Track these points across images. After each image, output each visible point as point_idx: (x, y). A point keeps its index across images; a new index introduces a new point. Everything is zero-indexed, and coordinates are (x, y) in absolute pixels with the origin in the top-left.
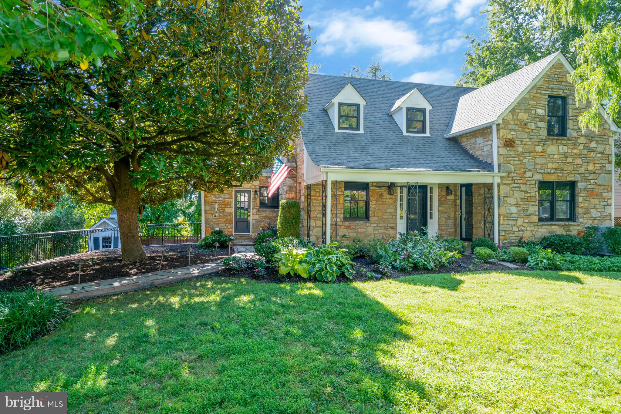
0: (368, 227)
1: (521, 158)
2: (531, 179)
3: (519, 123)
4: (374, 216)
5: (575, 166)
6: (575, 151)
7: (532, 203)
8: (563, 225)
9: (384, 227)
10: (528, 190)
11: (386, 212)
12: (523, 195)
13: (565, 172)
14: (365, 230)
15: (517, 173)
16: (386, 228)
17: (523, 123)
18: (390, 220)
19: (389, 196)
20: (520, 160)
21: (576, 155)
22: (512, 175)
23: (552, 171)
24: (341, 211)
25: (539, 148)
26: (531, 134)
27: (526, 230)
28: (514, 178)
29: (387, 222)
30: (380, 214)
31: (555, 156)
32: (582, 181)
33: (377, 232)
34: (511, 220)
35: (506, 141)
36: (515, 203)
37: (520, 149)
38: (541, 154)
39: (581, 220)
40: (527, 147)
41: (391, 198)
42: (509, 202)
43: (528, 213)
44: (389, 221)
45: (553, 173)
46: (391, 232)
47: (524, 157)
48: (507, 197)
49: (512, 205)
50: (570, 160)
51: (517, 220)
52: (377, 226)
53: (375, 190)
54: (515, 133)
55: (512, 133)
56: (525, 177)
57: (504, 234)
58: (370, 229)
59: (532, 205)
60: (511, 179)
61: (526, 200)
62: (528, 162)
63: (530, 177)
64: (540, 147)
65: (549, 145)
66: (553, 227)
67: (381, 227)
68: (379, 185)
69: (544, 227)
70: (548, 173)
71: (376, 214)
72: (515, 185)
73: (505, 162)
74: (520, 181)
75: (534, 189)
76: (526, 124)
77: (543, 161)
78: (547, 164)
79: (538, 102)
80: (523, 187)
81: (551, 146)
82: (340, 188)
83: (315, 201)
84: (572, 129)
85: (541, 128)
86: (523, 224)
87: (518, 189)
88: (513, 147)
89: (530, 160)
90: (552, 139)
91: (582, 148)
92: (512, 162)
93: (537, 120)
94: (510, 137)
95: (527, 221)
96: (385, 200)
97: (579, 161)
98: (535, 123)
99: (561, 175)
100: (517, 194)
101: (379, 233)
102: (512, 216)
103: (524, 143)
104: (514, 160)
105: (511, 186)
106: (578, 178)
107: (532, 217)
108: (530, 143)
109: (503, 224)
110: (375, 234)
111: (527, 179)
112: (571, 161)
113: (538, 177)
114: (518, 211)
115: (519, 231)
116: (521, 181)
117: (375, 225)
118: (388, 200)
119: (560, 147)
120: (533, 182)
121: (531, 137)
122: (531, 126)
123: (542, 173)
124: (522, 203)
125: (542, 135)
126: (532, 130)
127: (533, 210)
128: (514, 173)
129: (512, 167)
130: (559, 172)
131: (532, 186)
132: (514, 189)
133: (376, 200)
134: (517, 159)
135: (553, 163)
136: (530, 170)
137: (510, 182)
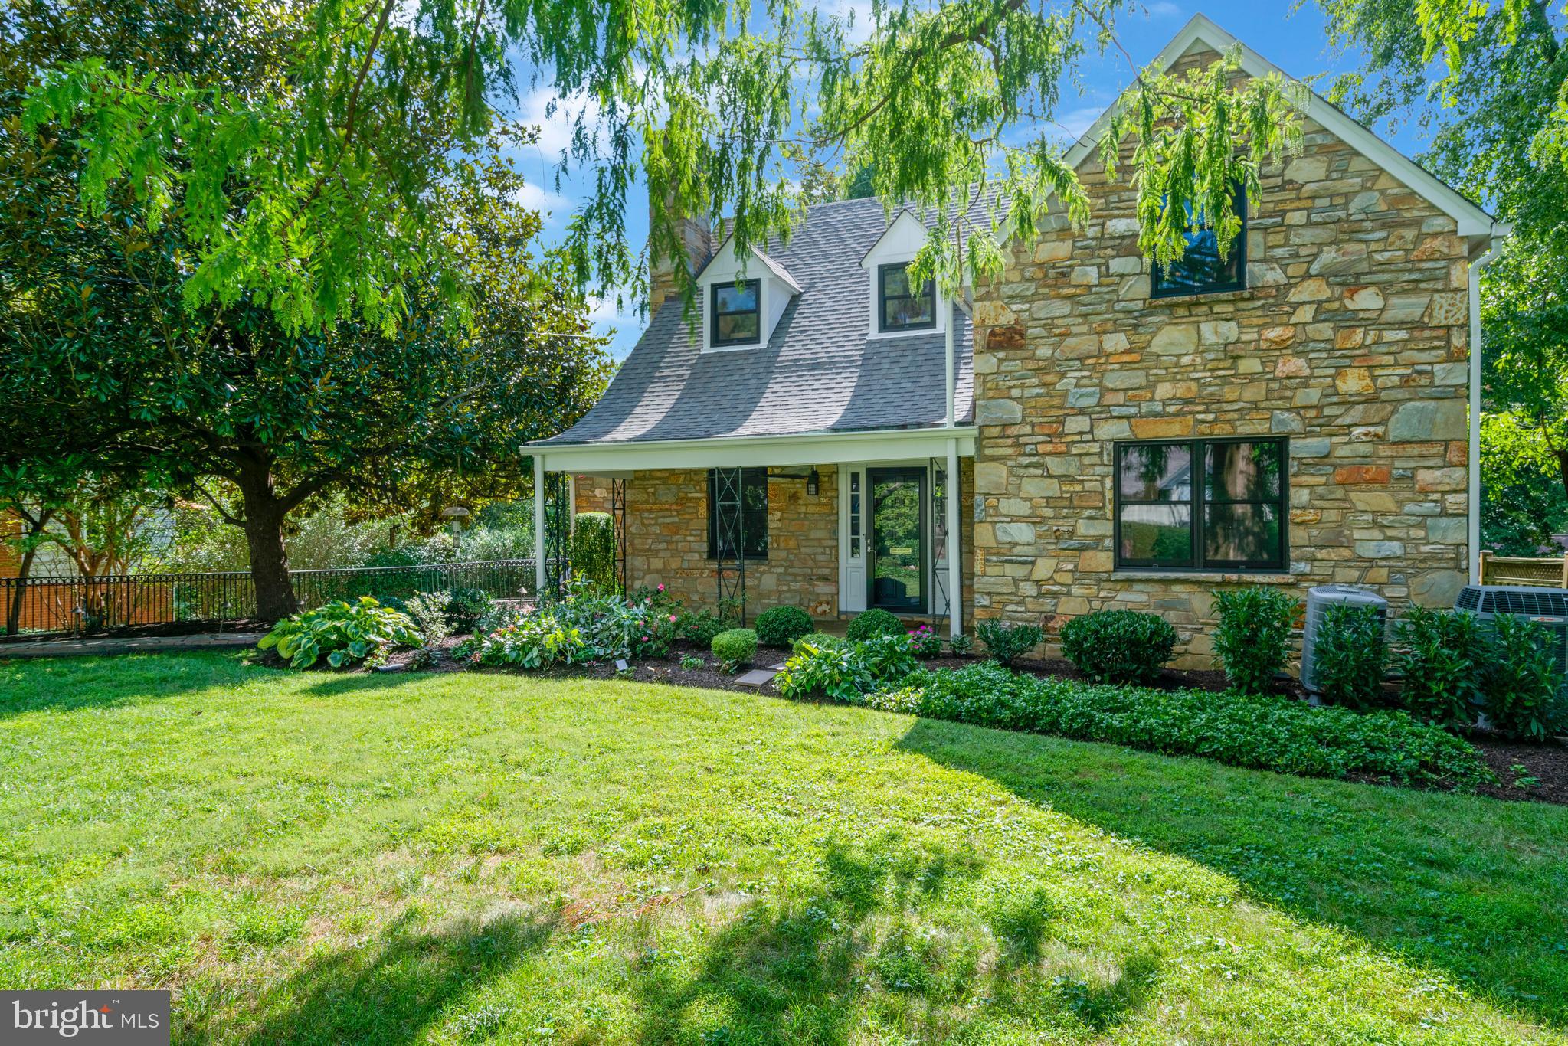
0: (764, 572)
1: (1049, 378)
2: (1086, 437)
3: (1039, 275)
4: (778, 548)
5: (1275, 385)
6: (1273, 333)
7: (1087, 513)
8: (1218, 584)
9: (804, 575)
10: (1072, 471)
11: (807, 539)
12: (1053, 488)
13: (1229, 407)
14: (756, 582)
15: (1033, 425)
16: (810, 579)
17: (1052, 273)
18: (819, 557)
19: (814, 499)
20: (1045, 385)
21: (1280, 345)
22: (1014, 430)
23: (1171, 409)
24: (701, 535)
25: (1116, 342)
26: (1088, 299)
27: (1069, 594)
28: (1021, 440)
29: (810, 563)
30: (792, 543)
31: (1185, 360)
32: (1308, 434)
33: (785, 588)
34: (1011, 562)
35: (993, 334)
36: (1028, 512)
37: (1044, 352)
38: (1126, 358)
39: (1304, 567)
40: (1071, 341)
41: (820, 504)
42: (1004, 511)
43: (1073, 543)
44: (814, 561)
45: (1176, 415)
46: (822, 588)
47: (1063, 375)
48: (998, 497)
49: (1014, 519)
50: (1250, 365)
51: (1033, 563)
52: (786, 573)
53: (778, 484)
54: (1025, 306)
55: (1015, 307)
56: (1062, 434)
57: (986, 603)
58: (769, 581)
59: (1090, 518)
60: (1009, 442)
61: (1065, 503)
62: (1077, 386)
63: (1081, 433)
64: (1122, 337)
65: (1159, 327)
66: (1177, 588)
67: (795, 575)
68: (786, 472)
69: (1137, 587)
70: (1156, 415)
71: (782, 544)
72: (1025, 461)
73: (991, 394)
74: (1041, 449)
75: (1099, 470)
76: (1063, 274)
77: (1138, 378)
78: (1152, 386)
79: (1113, 198)
80: (1055, 465)
81: (1167, 328)
82: (698, 483)
83: (646, 515)
84: (1262, 261)
85: (1122, 276)
86: (1057, 577)
87: (1039, 472)
88: (1020, 347)
89: (1084, 382)
90: (1171, 306)
91: (1309, 318)
92: (1015, 393)
93: (1109, 252)
94: (1007, 318)
95: (1070, 566)
96: (803, 509)
97: (1295, 365)
98: (1099, 266)
99: (1211, 417)
100: (1034, 487)
101: (789, 591)
102: (1017, 550)
103: (1057, 331)
104: (1022, 386)
105: (1010, 463)
106: (1289, 422)
107: (1089, 554)
108: (1084, 329)
109: (984, 575)
110: (780, 593)
111: (1069, 439)
112: (1260, 369)
113: (1112, 430)
114: (1039, 537)
115: (1040, 595)
116: (1049, 448)
117: (781, 570)
118: (811, 509)
119: (1207, 329)
120: (1095, 448)
121: (1084, 310)
122: (1086, 274)
123: (1128, 418)
124: (1049, 512)
125: (1130, 296)
126: (1090, 287)
127: (1092, 532)
128: (1023, 422)
129: (1017, 408)
130: (1201, 408)
131: (1087, 460)
132: (1021, 472)
133: (782, 510)
134: (1035, 381)
135: (1174, 380)
136: (1082, 412)
137: (1009, 451)
